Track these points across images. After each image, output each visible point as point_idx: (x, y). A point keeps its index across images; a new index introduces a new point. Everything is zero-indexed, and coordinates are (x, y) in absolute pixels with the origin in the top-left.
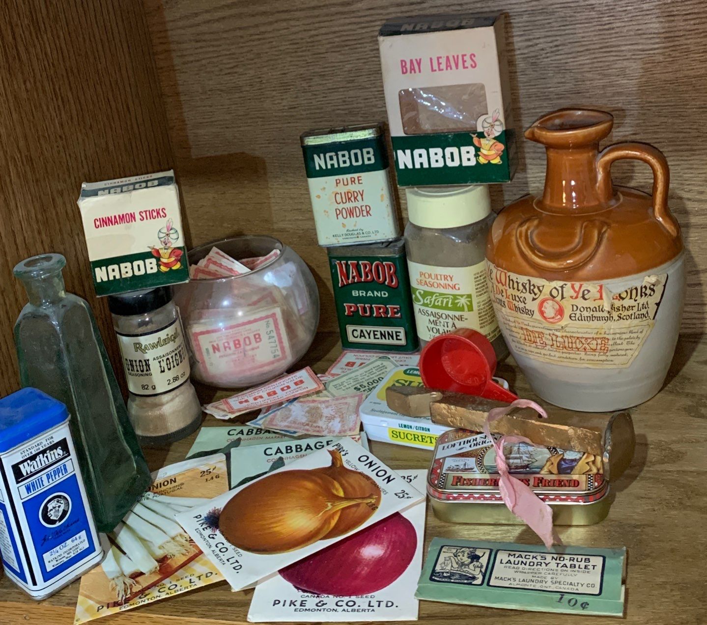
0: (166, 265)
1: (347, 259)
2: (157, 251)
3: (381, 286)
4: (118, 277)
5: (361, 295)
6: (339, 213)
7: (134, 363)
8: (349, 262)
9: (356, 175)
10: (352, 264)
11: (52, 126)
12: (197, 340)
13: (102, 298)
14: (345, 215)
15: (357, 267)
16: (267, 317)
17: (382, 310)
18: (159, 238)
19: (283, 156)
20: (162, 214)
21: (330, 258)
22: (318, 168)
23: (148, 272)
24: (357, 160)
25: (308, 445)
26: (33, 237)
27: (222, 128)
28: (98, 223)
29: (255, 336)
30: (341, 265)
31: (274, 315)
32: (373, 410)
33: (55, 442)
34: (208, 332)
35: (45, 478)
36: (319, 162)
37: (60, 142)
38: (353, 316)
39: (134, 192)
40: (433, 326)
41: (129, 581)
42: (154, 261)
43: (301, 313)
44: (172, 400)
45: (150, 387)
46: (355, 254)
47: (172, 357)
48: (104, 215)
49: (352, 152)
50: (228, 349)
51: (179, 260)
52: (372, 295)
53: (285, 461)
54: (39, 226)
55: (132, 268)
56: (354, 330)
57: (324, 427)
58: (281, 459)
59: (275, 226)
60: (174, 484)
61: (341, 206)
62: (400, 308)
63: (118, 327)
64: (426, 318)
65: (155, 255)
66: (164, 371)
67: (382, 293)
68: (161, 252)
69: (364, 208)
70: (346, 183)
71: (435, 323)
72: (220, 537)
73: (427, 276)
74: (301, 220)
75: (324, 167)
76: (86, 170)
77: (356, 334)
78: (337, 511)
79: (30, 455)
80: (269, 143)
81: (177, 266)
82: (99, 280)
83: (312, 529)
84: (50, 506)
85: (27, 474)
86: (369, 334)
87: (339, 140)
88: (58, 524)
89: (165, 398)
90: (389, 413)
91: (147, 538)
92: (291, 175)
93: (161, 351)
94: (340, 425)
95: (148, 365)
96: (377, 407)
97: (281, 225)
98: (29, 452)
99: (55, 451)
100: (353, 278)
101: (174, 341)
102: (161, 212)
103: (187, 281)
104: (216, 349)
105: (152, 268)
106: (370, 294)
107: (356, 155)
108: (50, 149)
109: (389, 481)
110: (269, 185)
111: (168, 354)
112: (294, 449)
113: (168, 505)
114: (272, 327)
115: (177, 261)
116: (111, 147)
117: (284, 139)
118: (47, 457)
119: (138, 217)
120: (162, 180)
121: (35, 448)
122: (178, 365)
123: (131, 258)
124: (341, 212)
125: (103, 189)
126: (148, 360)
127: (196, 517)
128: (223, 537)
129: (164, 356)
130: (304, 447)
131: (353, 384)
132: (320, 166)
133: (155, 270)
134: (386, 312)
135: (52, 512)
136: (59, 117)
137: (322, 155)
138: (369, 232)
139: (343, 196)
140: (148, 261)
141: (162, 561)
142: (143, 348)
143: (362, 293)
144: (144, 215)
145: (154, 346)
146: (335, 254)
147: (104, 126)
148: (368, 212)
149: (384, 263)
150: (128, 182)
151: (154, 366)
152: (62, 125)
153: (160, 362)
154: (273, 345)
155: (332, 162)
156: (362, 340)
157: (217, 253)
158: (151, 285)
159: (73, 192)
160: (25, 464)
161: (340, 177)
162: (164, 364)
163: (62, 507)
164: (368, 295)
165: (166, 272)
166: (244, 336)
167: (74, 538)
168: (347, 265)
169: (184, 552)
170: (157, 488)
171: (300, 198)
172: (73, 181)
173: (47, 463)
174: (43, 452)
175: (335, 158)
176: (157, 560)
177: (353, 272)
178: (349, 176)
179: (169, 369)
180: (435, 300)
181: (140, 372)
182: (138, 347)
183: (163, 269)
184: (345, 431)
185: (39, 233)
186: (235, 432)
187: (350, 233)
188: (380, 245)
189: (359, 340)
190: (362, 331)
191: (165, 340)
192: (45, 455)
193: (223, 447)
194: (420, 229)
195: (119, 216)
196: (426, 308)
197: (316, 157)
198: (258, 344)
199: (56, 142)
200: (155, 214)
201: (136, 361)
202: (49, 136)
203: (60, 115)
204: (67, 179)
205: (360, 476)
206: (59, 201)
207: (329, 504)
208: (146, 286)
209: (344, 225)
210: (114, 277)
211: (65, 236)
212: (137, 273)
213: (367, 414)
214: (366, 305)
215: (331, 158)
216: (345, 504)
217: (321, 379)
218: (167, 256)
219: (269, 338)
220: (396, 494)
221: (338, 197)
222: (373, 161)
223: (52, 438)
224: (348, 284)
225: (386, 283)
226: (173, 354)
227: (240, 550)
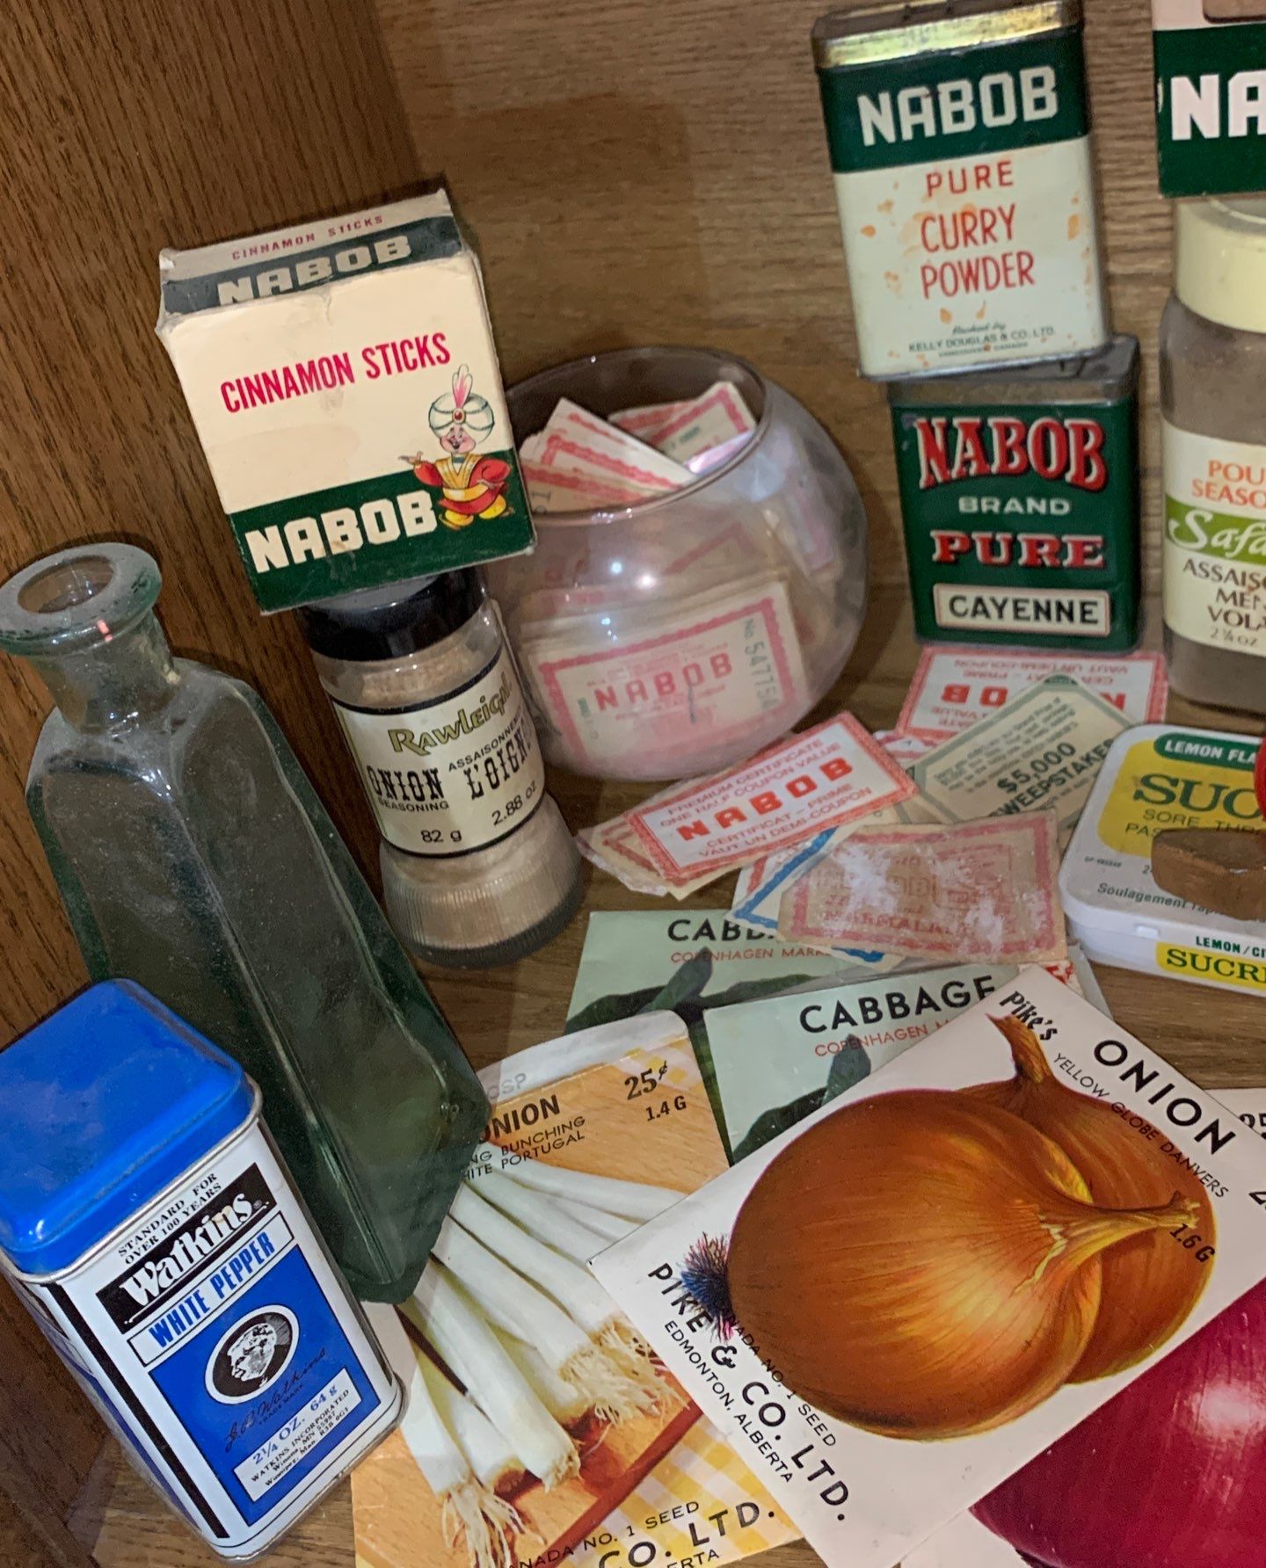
0: (461, 507)
1: (950, 411)
2: (432, 469)
3: (1051, 486)
4: (319, 553)
5: (985, 508)
6: (931, 277)
7: (394, 780)
8: (956, 422)
9: (991, 159)
10: (965, 426)
11: (30, 71)
12: (551, 681)
13: (279, 615)
14: (950, 286)
15: (981, 435)
16: (748, 611)
17: (1046, 549)
18: (434, 429)
19: (741, 99)
20: (434, 352)
21: (897, 413)
22: (869, 139)
23: (410, 533)
24: (999, 109)
25: (923, 994)
26: (36, 467)
27: (546, 17)
28: (234, 396)
29: (713, 660)
30: (930, 430)
31: (766, 605)
32: (1103, 888)
33: (224, 1187)
34: (582, 660)
35: (207, 1291)
36: (874, 118)
37: (67, 123)
38: (956, 562)
39: (339, 289)
40: (1230, 606)
41: (500, 1511)
42: (423, 498)
43: (815, 566)
44: (507, 857)
45: (445, 836)
46: (977, 397)
47: (499, 754)
48: (252, 370)
49: (986, 82)
50: (639, 698)
51: (502, 492)
52: (1019, 509)
53: (870, 1050)
54: (46, 426)
55: (361, 525)
56: (953, 600)
57: (954, 927)
58: (853, 1042)
59: (716, 313)
60: (555, 1120)
61: (937, 260)
62: (1105, 542)
63: (334, 682)
64: (1212, 587)
65: (427, 480)
66: (481, 793)
67: (1053, 503)
68: (442, 469)
69: (1012, 261)
70: (958, 184)
71: (1239, 600)
72: (749, 1365)
73: (1234, 473)
74: (795, 292)
75: (890, 137)
76: (163, 207)
77: (960, 607)
78: (1088, 1262)
79: (151, 1248)
80: (696, 59)
81: (496, 510)
82: (262, 567)
83: (1027, 1334)
84: (235, 1353)
85: (150, 1297)
86: (1000, 609)
87: (943, 46)
88: (265, 1386)
89: (491, 855)
90: (1158, 899)
91: (518, 1331)
92: (767, 157)
93: (467, 744)
94: (999, 923)
95: (435, 784)
96: (1112, 877)
97: (734, 309)
98: (146, 1240)
99: (227, 1210)
100: (966, 463)
101: (501, 710)
102: (430, 345)
103: (529, 550)
104: (605, 699)
105: (419, 520)
106: (1013, 505)
107: (997, 90)
108: (36, 151)
109: (1216, 1145)
110: (697, 194)
111: (487, 749)
112: (883, 1006)
113: (553, 1199)
114: (761, 633)
115: (494, 493)
116: (227, 112)
117: (743, 45)
118: (205, 1235)
119: (359, 366)
120: (419, 234)
121: (164, 1225)
122: (515, 770)
123: (351, 496)
124: (939, 275)
125: (232, 276)
126: (435, 772)
127: (656, 1273)
128: (757, 1361)
129: (477, 755)
130: (912, 1002)
131: (991, 769)
132: (877, 134)
133: (430, 525)
134: (1060, 551)
135: (242, 1365)
136: (48, 34)
137: (884, 98)
138: (1022, 334)
139: (949, 225)
140: (404, 500)
141: (583, 1427)
142: (417, 740)
143: (991, 505)
144: (377, 358)
145: (448, 735)
146: (912, 401)
147: (197, 42)
148: (1023, 273)
149: (1067, 423)
150: (307, 246)
151: (454, 786)
152: (63, 58)
153: (468, 773)
154: (766, 677)
155: (917, 119)
156: (980, 622)
157: (574, 418)
158: (421, 570)
159: (136, 289)
160: (141, 1275)
161: (943, 166)
162: (479, 776)
163: (272, 1340)
164: (1008, 509)
165: (464, 529)
166: (684, 664)
167: (317, 1398)
168: (948, 430)
169: (645, 1401)
170: (508, 1130)
171: (792, 228)
172: (129, 250)
173: (207, 1248)
174: (191, 1226)
175: (927, 104)
176: (565, 1427)
177: (965, 448)
178: (970, 162)
179: (495, 786)
180: (1251, 540)
181: (413, 801)
182: (401, 740)
183: (454, 519)
184: (1022, 947)
185: (50, 445)
186: (691, 930)
187: (965, 336)
188: (1056, 371)
189: (968, 622)
190: (979, 601)
191: (476, 714)
192: (199, 1231)
193: (664, 982)
194: (1225, 334)
195: (300, 368)
196: (1212, 561)
197: (864, 102)
198: (719, 682)
199: (53, 123)
200: (413, 354)
201: (399, 775)
202: (24, 105)
203: (51, 24)
204: (109, 244)
205: (1117, 1118)
206: (95, 324)
207: (1055, 1230)
208: (408, 574)
209: (945, 315)
210: (308, 553)
211: (134, 434)
212: (376, 537)
213: (1089, 902)
214: (999, 537)
215: (915, 106)
216: (1105, 1235)
217: (890, 747)
218: (462, 480)
219: (754, 662)
220: (1253, 1195)
221: (933, 229)
222: (1051, 110)
223: (212, 1178)
224: (948, 482)
225: (1069, 477)
226: (503, 745)
227: (824, 1417)
